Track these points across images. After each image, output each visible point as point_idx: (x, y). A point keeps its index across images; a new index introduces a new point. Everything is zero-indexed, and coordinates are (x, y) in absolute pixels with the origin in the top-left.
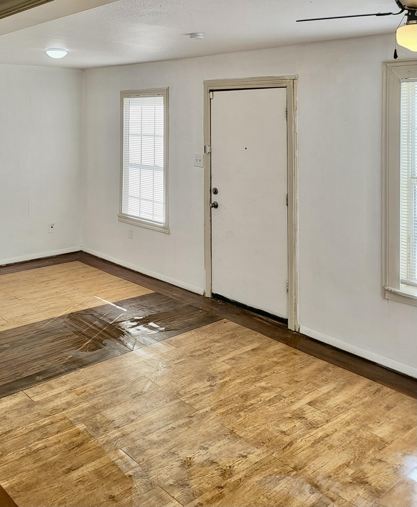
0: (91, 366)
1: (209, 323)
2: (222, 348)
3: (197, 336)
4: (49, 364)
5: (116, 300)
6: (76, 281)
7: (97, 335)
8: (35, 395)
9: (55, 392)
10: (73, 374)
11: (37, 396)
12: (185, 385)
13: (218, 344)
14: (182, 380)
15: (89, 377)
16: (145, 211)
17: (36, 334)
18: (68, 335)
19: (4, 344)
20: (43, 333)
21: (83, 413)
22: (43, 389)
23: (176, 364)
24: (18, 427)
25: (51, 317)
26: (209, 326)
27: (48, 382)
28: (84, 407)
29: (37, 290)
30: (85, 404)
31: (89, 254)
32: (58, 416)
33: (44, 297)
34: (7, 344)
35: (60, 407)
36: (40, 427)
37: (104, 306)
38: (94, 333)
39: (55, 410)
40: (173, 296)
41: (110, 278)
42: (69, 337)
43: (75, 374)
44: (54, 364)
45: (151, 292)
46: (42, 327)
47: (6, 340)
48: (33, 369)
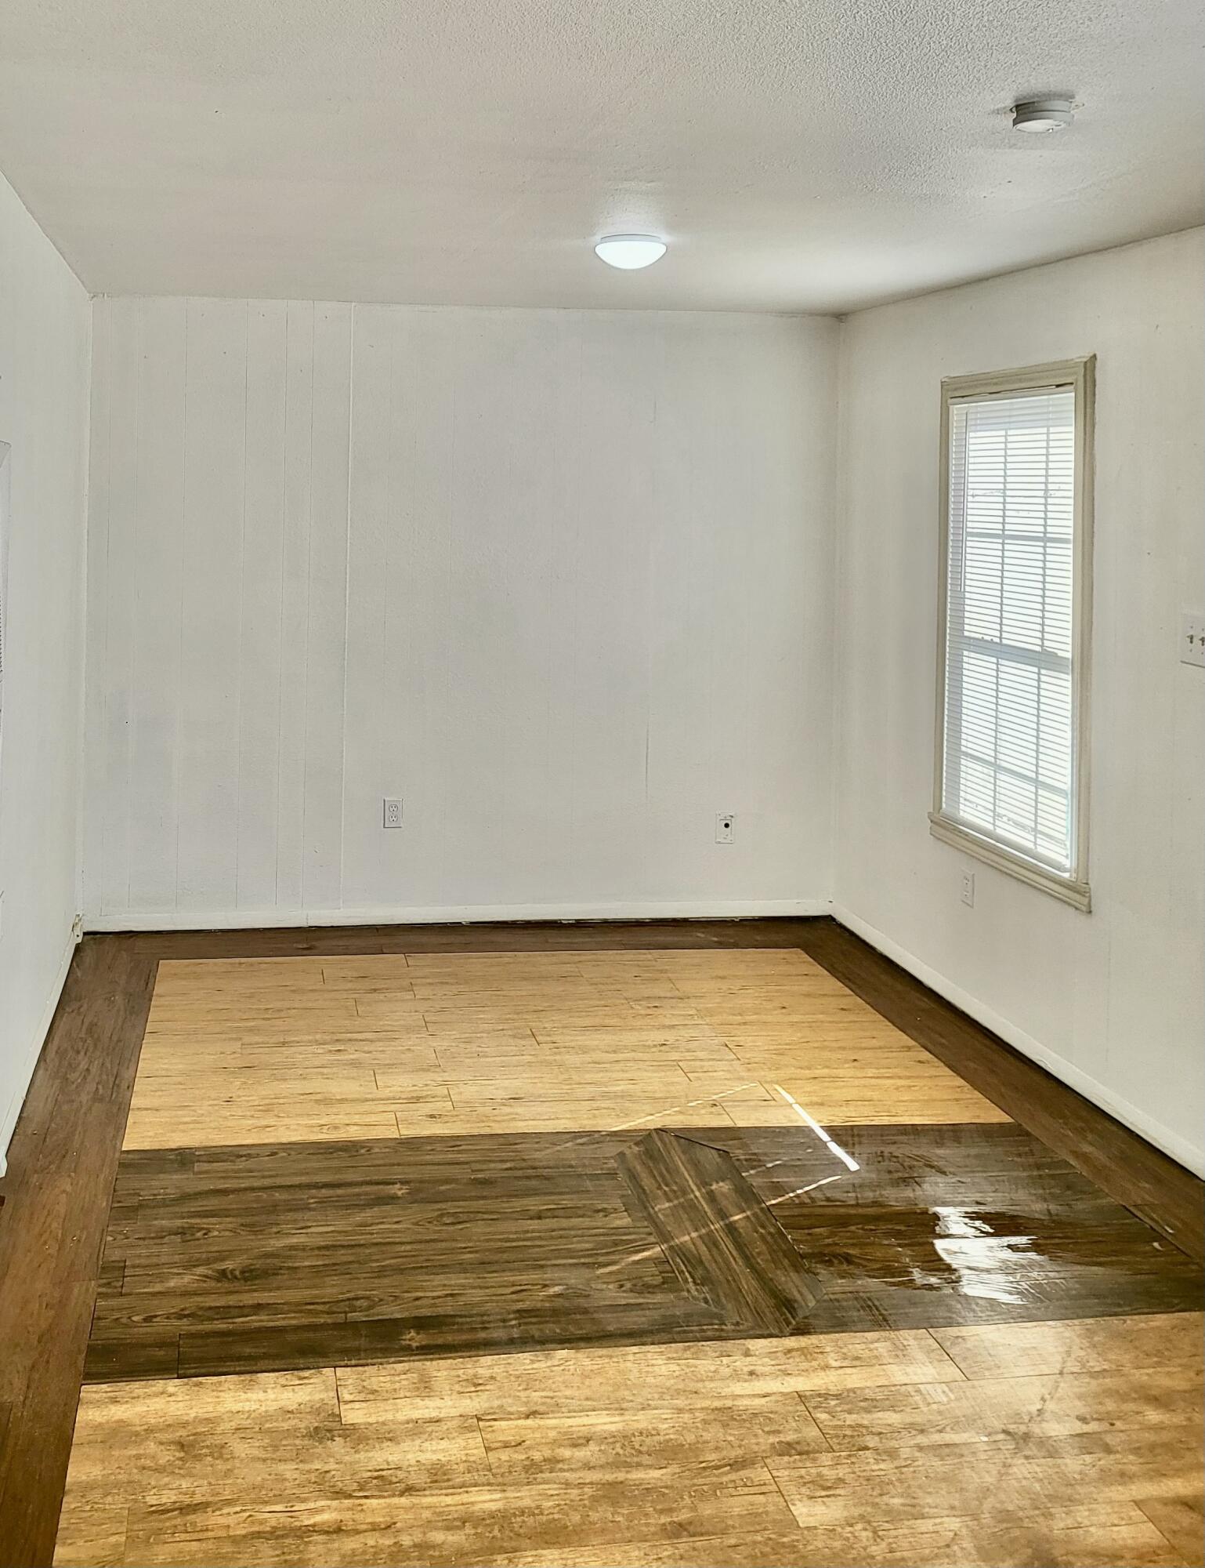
0: (604, 1352)
1: (1169, 1308)
2: (1165, 1436)
3: (1082, 1353)
4: (476, 1296)
5: (840, 1117)
6: (748, 1018)
7: (694, 1235)
8: (361, 1397)
9: (426, 1408)
10: (524, 1361)
11: (364, 1405)
12: (905, 1554)
13: (1153, 1416)
14: (906, 1531)
15: (568, 1393)
16: (1012, 815)
17: (506, 1174)
18: (599, 1207)
19: (393, 1183)
20: (528, 1178)
21: (458, 1528)
22: (397, 1386)
23: (920, 1448)
24: (229, 1503)
25: (588, 1124)
26: (1161, 1320)
27: (428, 1363)
28: (477, 1507)
29: (612, 1022)
30: (488, 1497)
31: (852, 934)
32: (376, 1508)
33: (615, 1052)
34: (403, 1183)
35: (401, 1475)
36: (292, 1529)
37: (785, 1131)
38: (688, 1224)
39: (383, 1482)
40: (1077, 1155)
41: (875, 1033)
42: (601, 1214)
43: (533, 1362)
44: (492, 1301)
45: (997, 1116)
46: (537, 1155)
47: (407, 1169)
48: (417, 1299)
